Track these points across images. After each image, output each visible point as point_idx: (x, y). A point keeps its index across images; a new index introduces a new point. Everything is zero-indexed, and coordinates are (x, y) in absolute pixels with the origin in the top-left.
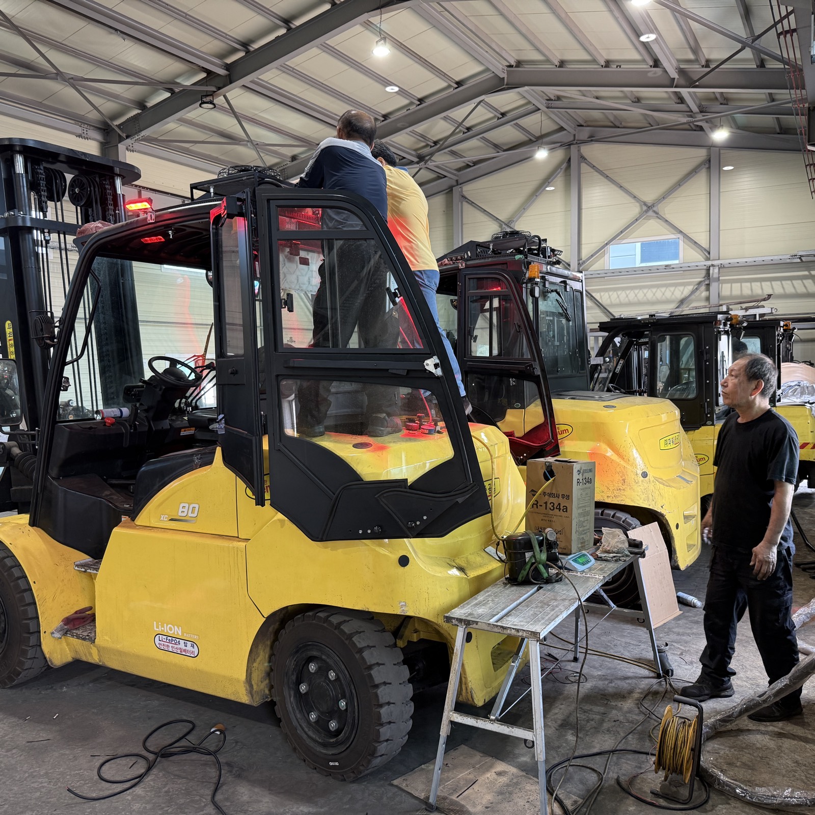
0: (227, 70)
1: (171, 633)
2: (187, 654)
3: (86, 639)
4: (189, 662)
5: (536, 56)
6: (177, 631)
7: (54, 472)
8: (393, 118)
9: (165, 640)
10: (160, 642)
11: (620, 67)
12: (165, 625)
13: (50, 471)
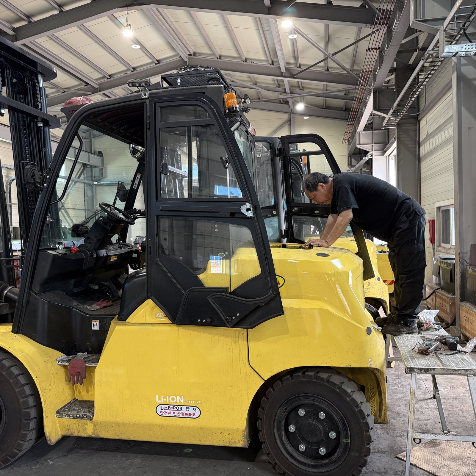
0: (14, 31)
1: (173, 402)
2: (189, 417)
3: (84, 418)
4: (191, 423)
5: (206, 51)
6: (180, 400)
7: (37, 288)
8: (115, 77)
9: (167, 409)
10: (162, 411)
11: (253, 62)
12: (168, 397)
13: (33, 288)
